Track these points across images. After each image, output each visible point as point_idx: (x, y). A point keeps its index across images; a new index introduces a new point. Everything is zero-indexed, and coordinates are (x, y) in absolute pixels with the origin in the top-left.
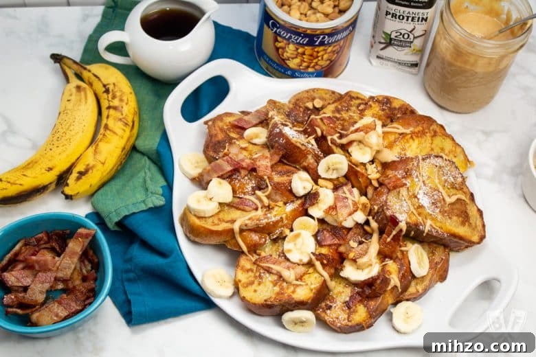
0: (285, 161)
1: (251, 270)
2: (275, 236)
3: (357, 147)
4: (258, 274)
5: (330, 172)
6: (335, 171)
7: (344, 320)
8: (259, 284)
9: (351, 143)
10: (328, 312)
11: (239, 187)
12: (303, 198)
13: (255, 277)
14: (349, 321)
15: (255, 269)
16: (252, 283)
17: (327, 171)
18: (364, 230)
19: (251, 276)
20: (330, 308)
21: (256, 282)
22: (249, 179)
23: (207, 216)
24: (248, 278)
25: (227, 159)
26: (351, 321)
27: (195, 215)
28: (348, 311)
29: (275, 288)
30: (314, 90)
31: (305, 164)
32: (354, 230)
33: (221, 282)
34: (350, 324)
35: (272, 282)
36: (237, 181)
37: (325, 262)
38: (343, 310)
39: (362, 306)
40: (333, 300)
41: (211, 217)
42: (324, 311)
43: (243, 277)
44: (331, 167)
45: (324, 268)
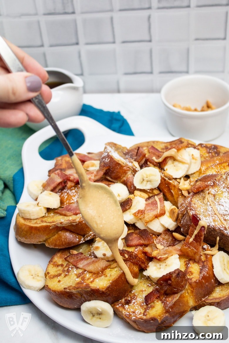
0: (109, 178)
1: (62, 265)
2: (89, 238)
3: (172, 165)
4: (66, 269)
5: (145, 182)
6: (149, 183)
7: (140, 314)
8: (65, 276)
9: (165, 160)
10: (127, 306)
11: (67, 199)
13: (64, 271)
14: (144, 315)
15: (65, 265)
16: (60, 275)
17: (142, 182)
18: (173, 237)
19: (59, 270)
20: (128, 302)
21: (63, 275)
22: (76, 192)
23: (32, 217)
24: (57, 271)
25: (58, 173)
26: (146, 315)
27: (23, 217)
28: (145, 307)
31: (125, 179)
32: (163, 236)
33: (34, 276)
34: (145, 317)
35: (76, 274)
36: (66, 194)
38: (141, 306)
39: (160, 302)
40: (134, 297)
41: (36, 219)
42: (123, 306)
43: (53, 270)
44: (146, 179)
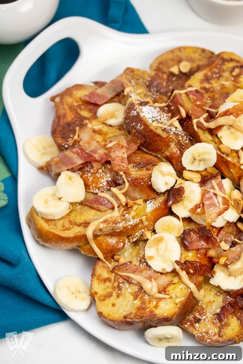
0: (145, 150)
1: (109, 280)
2: (135, 240)
3: (228, 131)
4: (116, 284)
5: (197, 162)
6: (202, 162)
7: (214, 335)
8: (118, 297)
9: (220, 127)
10: (197, 325)
11: (93, 182)
12: (166, 195)
13: (114, 288)
14: (220, 336)
15: (113, 279)
16: (110, 295)
17: (193, 162)
18: (238, 228)
19: (108, 287)
20: (198, 321)
21: (114, 294)
22: (103, 172)
23: (56, 218)
24: (105, 289)
25: (77, 151)
26: (222, 336)
27: (43, 218)
28: (219, 324)
29: (135, 302)
30: (180, 49)
31: (167, 153)
32: (226, 230)
33: (76, 294)
34: (221, 339)
35: (131, 294)
36: (90, 174)
37: (191, 271)
38: (213, 323)
39: (235, 318)
40: (202, 312)
41: (61, 219)
42: (192, 325)
43: (100, 288)
44: (197, 158)
45: (190, 278)
